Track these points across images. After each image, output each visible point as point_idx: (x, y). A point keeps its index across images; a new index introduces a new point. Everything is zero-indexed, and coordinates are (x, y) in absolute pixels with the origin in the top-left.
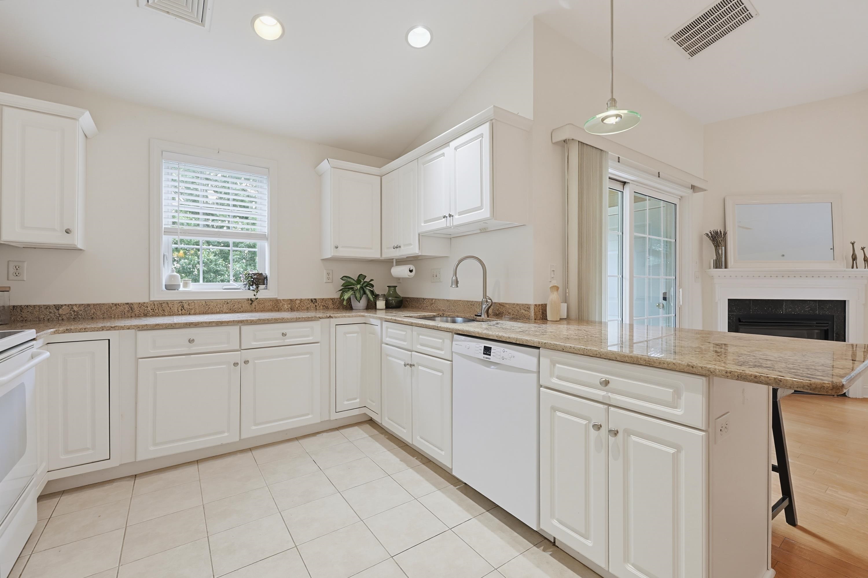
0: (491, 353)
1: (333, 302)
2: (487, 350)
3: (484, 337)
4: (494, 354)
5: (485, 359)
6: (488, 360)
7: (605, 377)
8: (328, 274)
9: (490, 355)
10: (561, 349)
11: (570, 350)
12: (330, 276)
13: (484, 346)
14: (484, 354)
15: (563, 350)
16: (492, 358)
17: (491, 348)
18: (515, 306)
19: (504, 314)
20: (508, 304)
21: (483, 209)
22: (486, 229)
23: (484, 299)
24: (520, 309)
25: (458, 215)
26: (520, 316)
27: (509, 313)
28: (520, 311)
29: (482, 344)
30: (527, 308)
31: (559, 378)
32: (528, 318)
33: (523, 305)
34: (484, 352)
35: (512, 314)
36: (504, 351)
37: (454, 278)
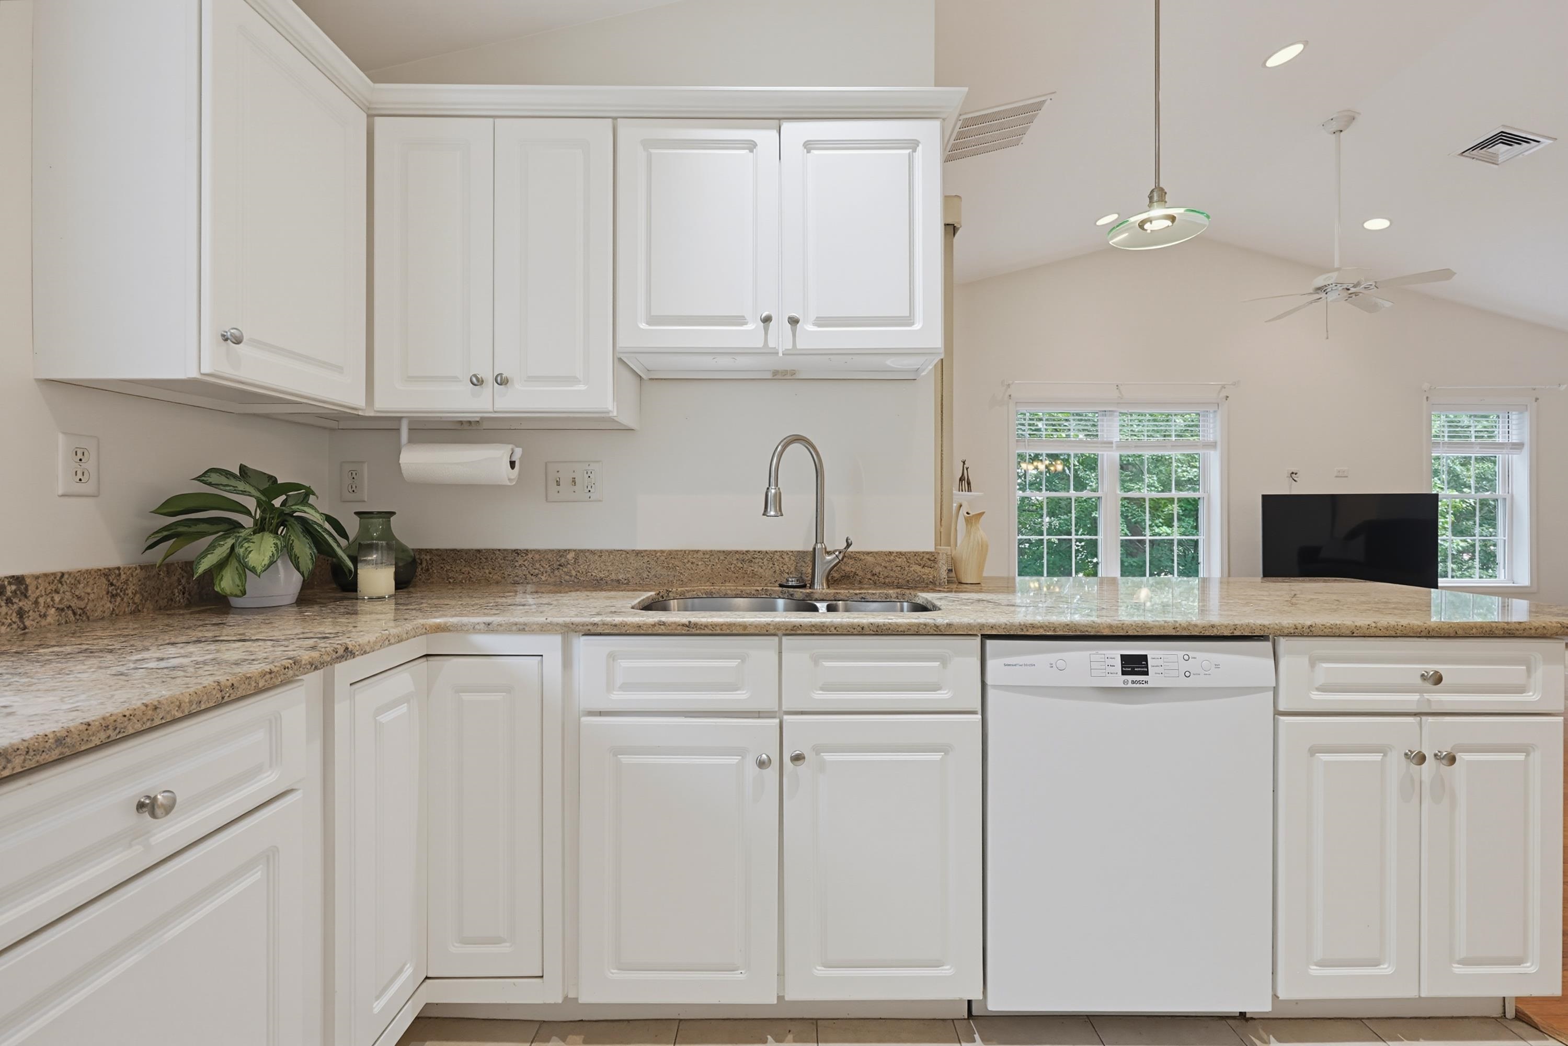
0: (1148, 668)
1: (112, 584)
2: (1135, 664)
3: (1106, 632)
4: (1160, 669)
5: (1130, 685)
6: (1138, 685)
7: (1431, 668)
8: (80, 456)
9: (1146, 673)
10: (1348, 632)
11: (1367, 633)
12: (90, 464)
13: (1124, 656)
14: (1124, 673)
15: (1352, 635)
16: (1153, 679)
17: (1145, 655)
18: (892, 558)
19: (858, 578)
20: (871, 555)
21: (917, 326)
22: (793, 373)
23: (819, 546)
24: (908, 564)
25: (815, 324)
26: (908, 579)
27: (873, 575)
28: (907, 568)
29: (1115, 651)
30: (930, 559)
31: (1322, 689)
32: (931, 582)
33: (916, 554)
34: (1124, 669)
35: (883, 577)
36: (1186, 657)
37: (773, 491)
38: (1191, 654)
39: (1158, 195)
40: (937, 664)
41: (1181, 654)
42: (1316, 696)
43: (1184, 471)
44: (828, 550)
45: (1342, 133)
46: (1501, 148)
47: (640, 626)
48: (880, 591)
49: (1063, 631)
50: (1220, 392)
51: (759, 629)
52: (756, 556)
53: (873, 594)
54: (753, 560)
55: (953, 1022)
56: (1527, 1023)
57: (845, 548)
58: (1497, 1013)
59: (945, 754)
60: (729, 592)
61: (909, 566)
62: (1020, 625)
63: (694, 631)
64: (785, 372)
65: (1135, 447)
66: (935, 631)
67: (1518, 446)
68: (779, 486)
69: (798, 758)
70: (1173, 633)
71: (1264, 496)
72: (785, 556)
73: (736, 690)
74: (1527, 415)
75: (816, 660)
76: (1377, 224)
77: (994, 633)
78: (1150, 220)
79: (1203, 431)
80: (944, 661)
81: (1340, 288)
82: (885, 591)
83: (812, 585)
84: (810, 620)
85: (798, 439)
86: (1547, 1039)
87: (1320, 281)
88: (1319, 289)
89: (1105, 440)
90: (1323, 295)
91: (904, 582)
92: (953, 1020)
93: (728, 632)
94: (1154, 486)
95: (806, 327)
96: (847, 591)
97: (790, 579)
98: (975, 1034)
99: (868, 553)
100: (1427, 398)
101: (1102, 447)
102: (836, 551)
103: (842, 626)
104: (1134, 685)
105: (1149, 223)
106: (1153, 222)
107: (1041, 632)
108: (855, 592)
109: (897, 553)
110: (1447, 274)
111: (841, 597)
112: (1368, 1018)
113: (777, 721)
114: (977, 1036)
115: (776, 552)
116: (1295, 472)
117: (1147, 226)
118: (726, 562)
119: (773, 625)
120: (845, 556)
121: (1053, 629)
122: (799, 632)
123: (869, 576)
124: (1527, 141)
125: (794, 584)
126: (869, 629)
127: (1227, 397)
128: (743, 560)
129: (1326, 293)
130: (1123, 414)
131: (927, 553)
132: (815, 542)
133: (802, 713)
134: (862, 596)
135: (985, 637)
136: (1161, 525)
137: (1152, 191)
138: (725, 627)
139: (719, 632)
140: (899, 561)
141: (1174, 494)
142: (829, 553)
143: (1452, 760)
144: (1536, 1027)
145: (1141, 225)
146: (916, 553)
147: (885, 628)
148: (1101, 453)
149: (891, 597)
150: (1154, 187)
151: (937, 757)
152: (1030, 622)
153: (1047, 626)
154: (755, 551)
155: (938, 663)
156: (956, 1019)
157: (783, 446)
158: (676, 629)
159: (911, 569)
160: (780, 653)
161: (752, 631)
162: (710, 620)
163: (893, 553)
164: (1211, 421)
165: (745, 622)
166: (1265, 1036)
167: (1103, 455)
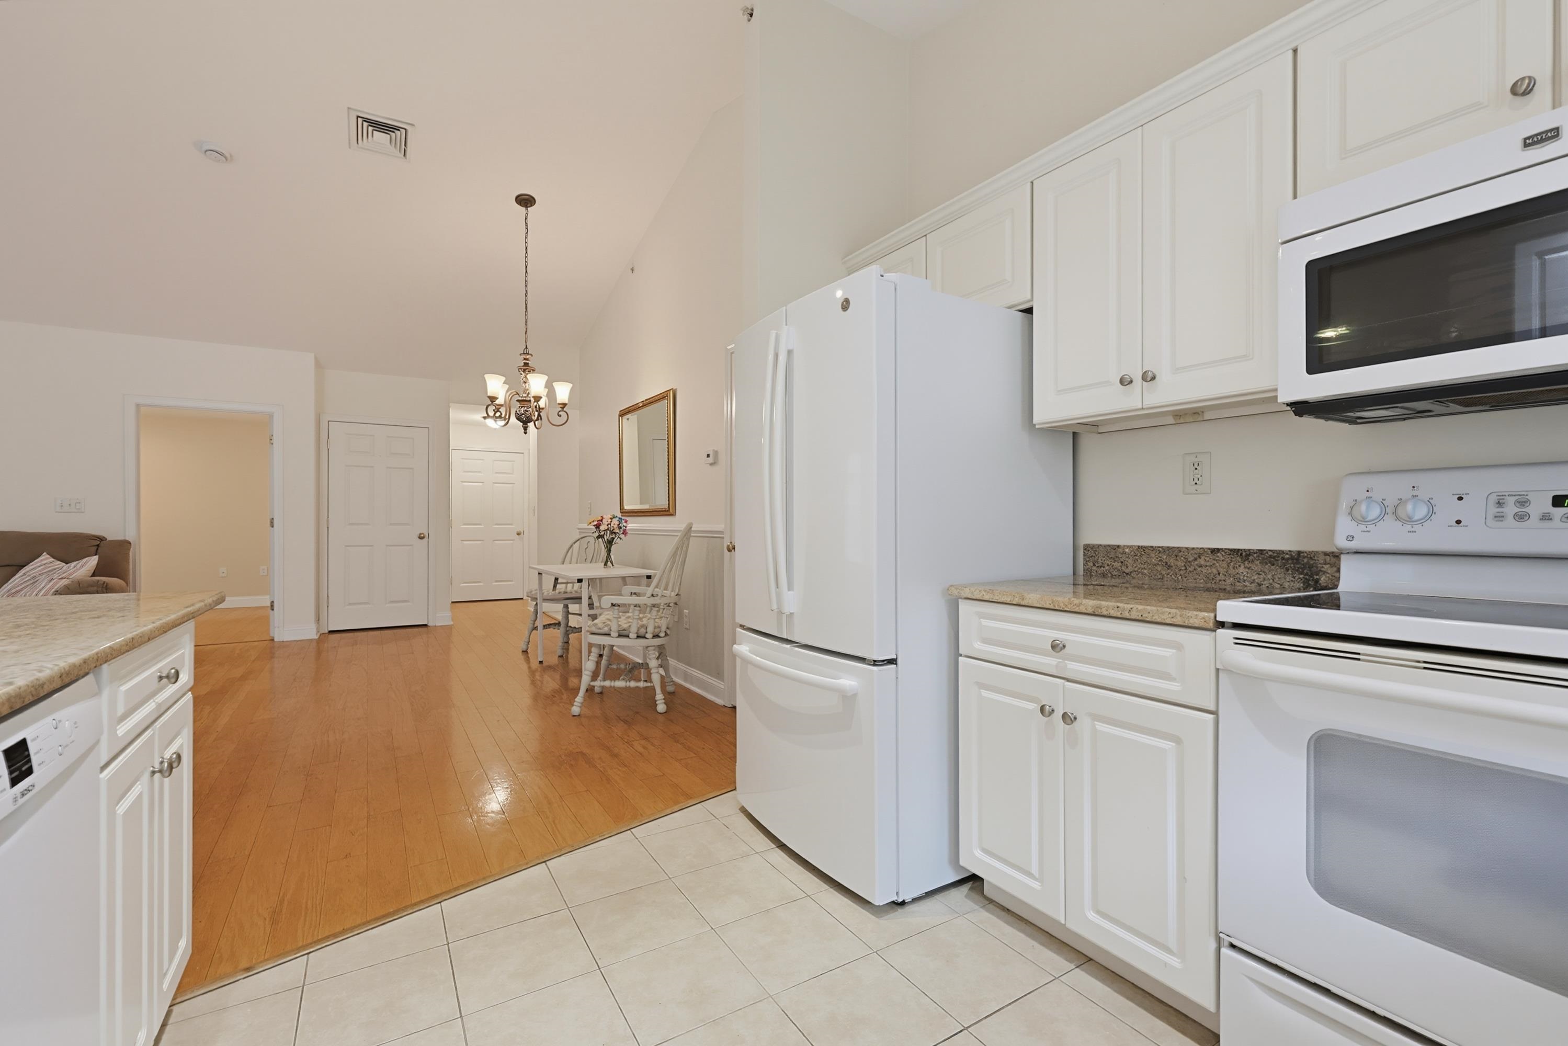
5: (21, 801)
9: (31, 771)
14: (13, 784)
16: (37, 778)
34: (12, 777)
36: (55, 724)
38: (57, 716)
41: (48, 720)
42: (120, 730)
104: (25, 798)
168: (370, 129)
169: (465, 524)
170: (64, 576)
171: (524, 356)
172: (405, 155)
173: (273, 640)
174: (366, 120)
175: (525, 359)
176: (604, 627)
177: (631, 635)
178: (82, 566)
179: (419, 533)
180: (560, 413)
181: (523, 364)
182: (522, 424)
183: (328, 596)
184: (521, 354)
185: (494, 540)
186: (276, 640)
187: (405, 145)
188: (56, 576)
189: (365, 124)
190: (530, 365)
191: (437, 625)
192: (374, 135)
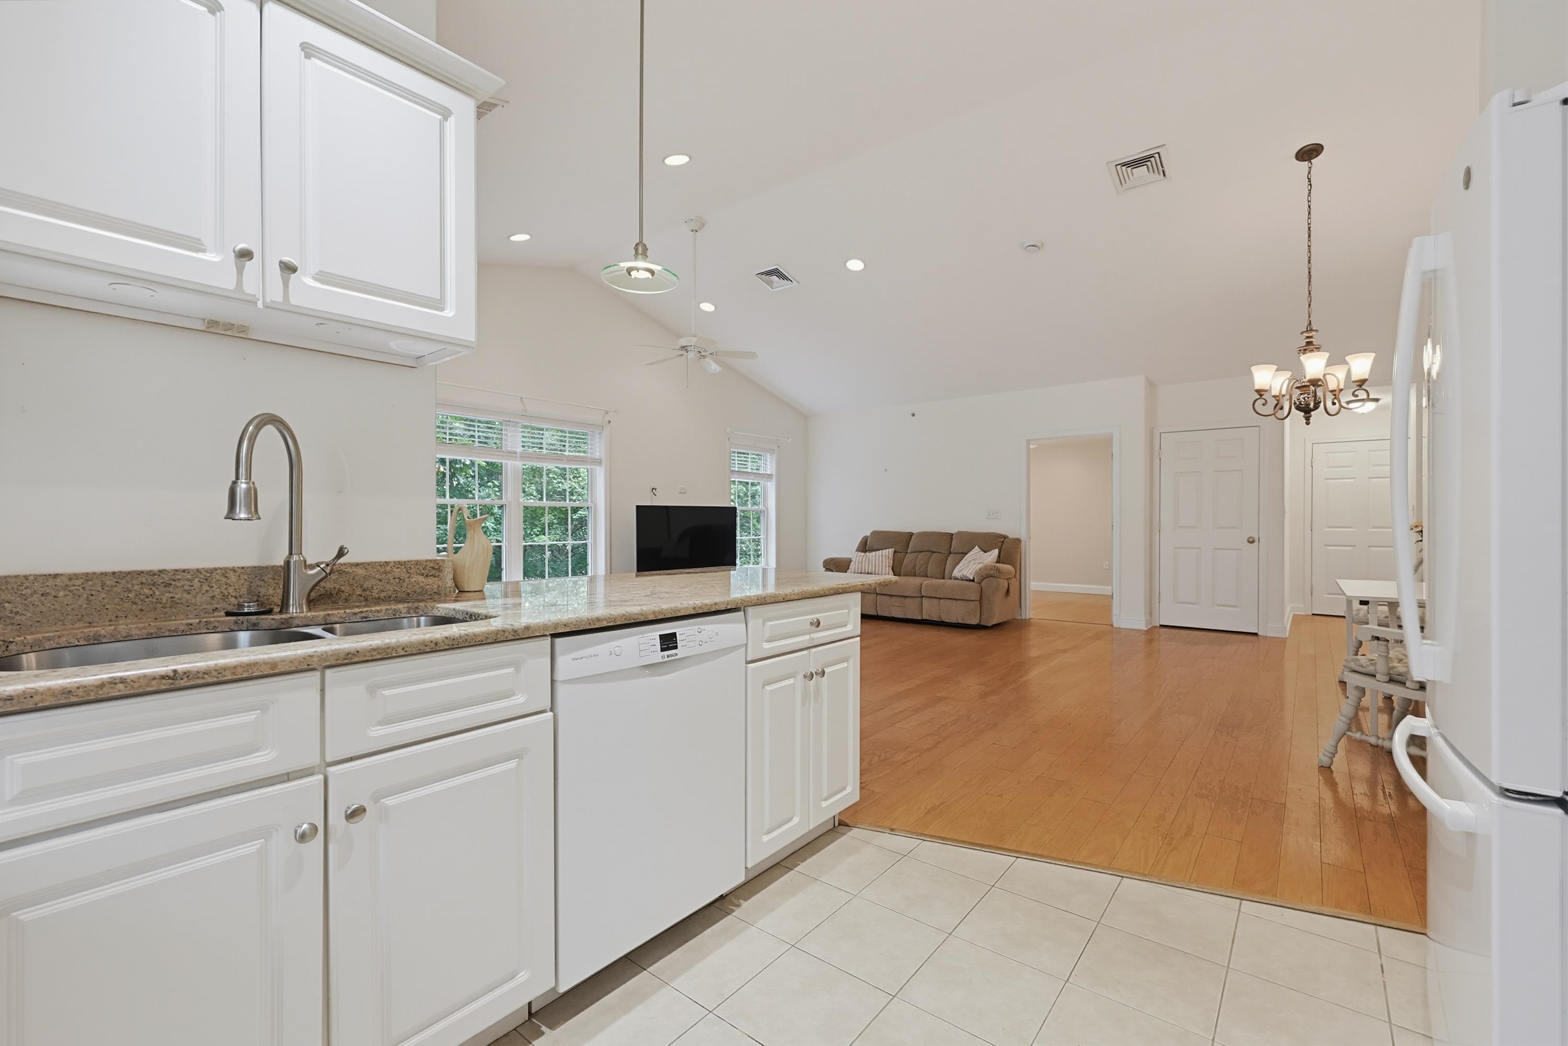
0: (676, 643)
2: (668, 642)
3: (651, 618)
4: (684, 643)
5: (666, 659)
6: (673, 658)
7: (815, 617)
9: (676, 647)
10: (781, 599)
11: (789, 598)
13: (660, 636)
14: (662, 650)
16: (680, 652)
17: (675, 633)
18: (388, 568)
19: (343, 596)
20: (361, 566)
21: (449, 313)
22: (243, 329)
23: (295, 558)
24: (408, 575)
25: (315, 279)
26: (409, 591)
27: (364, 590)
28: (407, 580)
29: (654, 633)
30: (433, 569)
31: (769, 640)
32: (435, 592)
33: (417, 563)
34: (662, 647)
35: (377, 591)
36: (699, 630)
37: (244, 486)
38: (702, 627)
39: (641, 250)
40: (511, 670)
41: (696, 628)
42: (766, 646)
43: (560, 483)
44: (308, 563)
45: (697, 233)
46: (775, 278)
47: (70, 692)
48: (387, 607)
49: (621, 621)
50: (604, 416)
51: (296, 664)
52: (178, 577)
53: (378, 611)
54: (173, 583)
55: (517, 1031)
56: (844, 825)
57: (333, 560)
58: (831, 827)
59: (520, 760)
60: (134, 632)
61: (409, 577)
62: (588, 619)
63: (183, 683)
64: (231, 326)
65: (537, 458)
66: (514, 636)
67: (769, 476)
68: (252, 480)
69: (355, 814)
70: (693, 612)
71: (638, 507)
72: (231, 574)
73: (255, 752)
74: (774, 456)
75: (372, 690)
76: (707, 307)
77: (568, 630)
78: (638, 269)
79: (591, 448)
80: (517, 665)
81: (697, 350)
82: (393, 607)
83: (284, 606)
84: (370, 643)
85: (273, 420)
86: (852, 829)
87: (683, 342)
88: (683, 347)
89: (509, 449)
90: (684, 352)
91: (404, 595)
92: (515, 1029)
93: (245, 675)
94: (532, 495)
95: (305, 279)
96: (343, 611)
97: (246, 604)
98: (541, 1027)
99: (357, 565)
100: (729, 439)
101: (507, 456)
102: (322, 563)
103: (411, 645)
104: (669, 659)
105: (636, 271)
106: (640, 271)
107: (605, 624)
108: (353, 611)
109: (394, 562)
110: (753, 355)
111: (336, 619)
112: (782, 860)
113: (321, 777)
114: (544, 1028)
115: (216, 569)
116: (655, 488)
117: (634, 273)
118: (118, 589)
119: (318, 657)
120: (332, 569)
121: (613, 620)
122: (357, 659)
123: (359, 591)
124: (787, 279)
125: (252, 610)
126: (443, 644)
127: (610, 422)
128: (154, 585)
129: (687, 352)
130: (525, 427)
131: (431, 561)
132: (287, 553)
133: (351, 759)
134: (363, 615)
135: (555, 636)
136: (538, 533)
137: (637, 245)
138: (240, 670)
139: (229, 677)
140: (397, 572)
141: (545, 503)
142: (312, 567)
143: (823, 673)
144: (848, 826)
145: (629, 271)
146: (418, 561)
147: (461, 640)
148: (505, 461)
149: (401, 613)
150: (639, 242)
151: (513, 764)
152: (595, 617)
153: (609, 618)
154: (176, 571)
155: (513, 669)
156: (517, 1027)
157: (256, 427)
158: (148, 685)
159: (412, 580)
160: (323, 690)
161: (287, 669)
162: (211, 663)
163: (389, 562)
164: (597, 440)
165: (274, 658)
166: (737, 903)
167: (507, 463)
168: (1129, 169)
169: (1329, 527)
170: (980, 562)
171: (1306, 335)
172: (1164, 175)
173: (1112, 625)
174: (1124, 165)
175: (1308, 337)
176: (1367, 666)
177: (1408, 684)
178: (990, 555)
179: (1248, 537)
180: (1356, 393)
181: (1305, 344)
182: (1303, 414)
183: (1159, 593)
184: (1302, 333)
185: (1370, 546)
186: (1114, 626)
187: (1162, 167)
188: (977, 561)
189: (1124, 168)
190: (1314, 343)
191: (1268, 635)
192: (1134, 173)
